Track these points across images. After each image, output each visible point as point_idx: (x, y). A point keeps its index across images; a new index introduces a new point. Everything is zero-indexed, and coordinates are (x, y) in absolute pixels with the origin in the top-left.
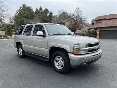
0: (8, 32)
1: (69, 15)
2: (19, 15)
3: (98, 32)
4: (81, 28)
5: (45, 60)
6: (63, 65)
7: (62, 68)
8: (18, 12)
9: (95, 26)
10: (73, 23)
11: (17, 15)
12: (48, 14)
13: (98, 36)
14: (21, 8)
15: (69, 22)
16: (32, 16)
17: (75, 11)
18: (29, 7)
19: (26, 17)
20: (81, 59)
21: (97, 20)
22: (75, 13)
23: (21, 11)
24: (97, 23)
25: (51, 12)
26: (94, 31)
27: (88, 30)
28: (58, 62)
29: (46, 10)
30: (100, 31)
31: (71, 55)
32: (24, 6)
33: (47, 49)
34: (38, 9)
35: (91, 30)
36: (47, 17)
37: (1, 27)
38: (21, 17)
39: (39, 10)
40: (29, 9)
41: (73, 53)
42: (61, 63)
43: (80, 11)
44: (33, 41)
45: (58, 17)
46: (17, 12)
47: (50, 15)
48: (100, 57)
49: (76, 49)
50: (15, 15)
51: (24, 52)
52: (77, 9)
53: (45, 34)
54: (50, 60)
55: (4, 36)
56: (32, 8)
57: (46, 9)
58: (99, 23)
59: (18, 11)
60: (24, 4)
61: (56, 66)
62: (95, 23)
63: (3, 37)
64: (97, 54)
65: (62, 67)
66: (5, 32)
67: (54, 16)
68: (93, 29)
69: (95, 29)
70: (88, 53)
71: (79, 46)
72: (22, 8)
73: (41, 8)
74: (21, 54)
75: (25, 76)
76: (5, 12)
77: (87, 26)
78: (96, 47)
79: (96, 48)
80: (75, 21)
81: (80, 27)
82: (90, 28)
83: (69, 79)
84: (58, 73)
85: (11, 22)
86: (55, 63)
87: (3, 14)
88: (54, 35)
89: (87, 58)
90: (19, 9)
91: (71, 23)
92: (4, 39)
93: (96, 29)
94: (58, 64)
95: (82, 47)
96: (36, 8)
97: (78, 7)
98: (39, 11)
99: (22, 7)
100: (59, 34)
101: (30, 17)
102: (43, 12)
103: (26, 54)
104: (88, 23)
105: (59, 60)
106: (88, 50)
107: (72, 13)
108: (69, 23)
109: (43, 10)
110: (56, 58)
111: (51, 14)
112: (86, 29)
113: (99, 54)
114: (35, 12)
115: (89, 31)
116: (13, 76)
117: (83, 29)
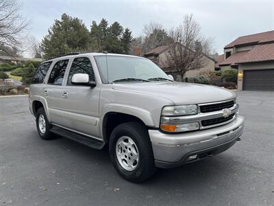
0: (28, 79)
1: (169, 34)
2: (54, 39)
3: (240, 75)
4: (198, 66)
5: (94, 147)
6: (137, 160)
7: (134, 167)
8: (53, 33)
9: (233, 60)
10: (178, 53)
11: (49, 40)
12: (121, 36)
13: (240, 84)
14: (57, 22)
15: (169, 52)
16: (82, 40)
17: (183, 25)
18: (76, 20)
19: (69, 43)
20: (181, 144)
21: (237, 47)
22: (183, 30)
23: (59, 29)
24: (238, 52)
25: (127, 30)
26: (231, 72)
27: (217, 69)
28: (124, 151)
29: (116, 26)
30: (245, 72)
31: (155, 135)
32: (65, 17)
33: (98, 119)
34: (98, 24)
35: (224, 69)
36: (119, 42)
37: (15, 68)
38: (58, 43)
39: (100, 26)
40: (76, 24)
41: (159, 129)
42: (131, 154)
43: (195, 25)
44: (66, 97)
45: (143, 41)
46: (50, 33)
47: (125, 36)
48: (239, 139)
49: (168, 118)
50: (46, 39)
51: (49, 125)
52: (188, 21)
53: (94, 80)
54: (106, 146)
55: (19, 88)
56: (83, 22)
57: (116, 23)
58: (241, 54)
59: (51, 30)
60: (65, 14)
61: (120, 161)
62: (232, 53)
63: (15, 91)
64: (228, 132)
65: (134, 164)
66: (21, 78)
67: (135, 40)
68: (228, 68)
69: (233, 67)
70: (203, 127)
71: (175, 110)
72: (61, 23)
73: (104, 23)
74: (43, 130)
75: (41, 188)
76: (20, 33)
77: (213, 60)
78: (224, 112)
79: (226, 115)
80: (183, 49)
81: (194, 62)
82: (220, 66)
83: (151, 197)
84: (124, 181)
85: (38, 56)
86: (118, 153)
87: (16, 37)
88: (116, 81)
89: (199, 142)
90: (54, 26)
91: (173, 55)
92: (17, 94)
93: (235, 67)
94: (126, 157)
95: (184, 112)
96: (94, 22)
97: (189, 15)
98: (100, 29)
99: (61, 20)
100: (129, 80)
101: (79, 42)
102: (109, 30)
103: (53, 131)
104: (217, 54)
105: (126, 148)
106: (203, 122)
107: (175, 30)
108: (168, 54)
109: (109, 26)
110: (121, 142)
111: (128, 34)
112: (211, 67)
113: (233, 130)
114: (90, 31)
115: (219, 72)
116: (12, 187)
117: (203, 67)
